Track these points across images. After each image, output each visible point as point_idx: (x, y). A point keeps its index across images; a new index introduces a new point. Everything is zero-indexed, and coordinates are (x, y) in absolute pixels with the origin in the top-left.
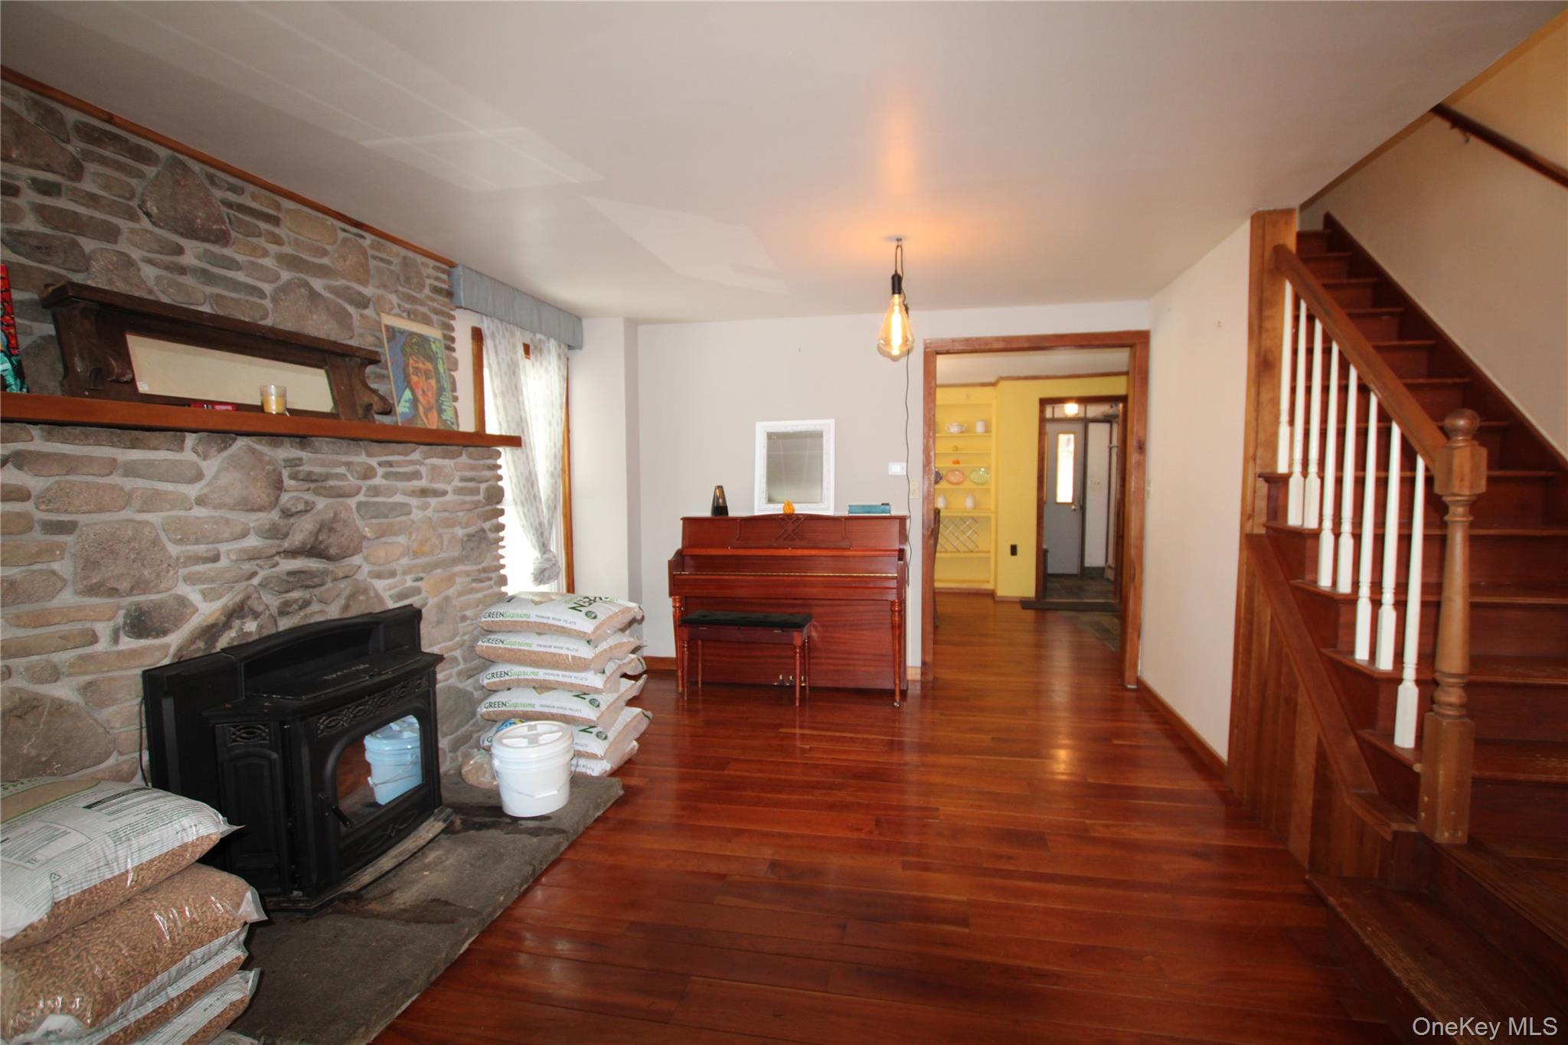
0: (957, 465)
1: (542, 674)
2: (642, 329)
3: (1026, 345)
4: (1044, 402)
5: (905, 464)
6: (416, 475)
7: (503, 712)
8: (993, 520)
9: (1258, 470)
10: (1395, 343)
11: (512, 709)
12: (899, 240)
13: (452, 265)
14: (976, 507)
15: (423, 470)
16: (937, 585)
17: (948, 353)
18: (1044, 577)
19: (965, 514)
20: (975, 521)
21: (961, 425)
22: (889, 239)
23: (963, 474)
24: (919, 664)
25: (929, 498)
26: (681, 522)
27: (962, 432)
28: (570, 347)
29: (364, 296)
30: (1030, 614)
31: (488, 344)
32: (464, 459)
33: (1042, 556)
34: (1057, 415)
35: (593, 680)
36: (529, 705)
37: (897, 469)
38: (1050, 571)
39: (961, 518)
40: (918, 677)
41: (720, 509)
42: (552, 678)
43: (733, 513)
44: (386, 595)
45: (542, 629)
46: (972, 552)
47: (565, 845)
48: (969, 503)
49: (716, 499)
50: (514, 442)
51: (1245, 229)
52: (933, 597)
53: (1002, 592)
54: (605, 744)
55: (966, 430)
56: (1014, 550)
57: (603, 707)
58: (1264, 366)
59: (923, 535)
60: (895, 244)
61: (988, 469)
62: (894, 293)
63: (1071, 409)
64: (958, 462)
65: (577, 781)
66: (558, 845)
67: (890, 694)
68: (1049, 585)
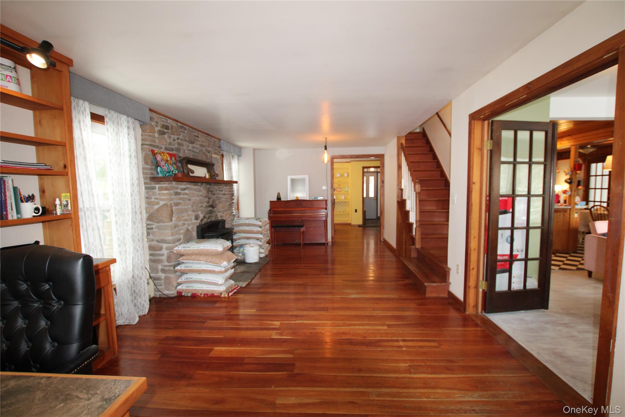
0: (339, 186)
1: (248, 235)
2: (256, 151)
3: (355, 157)
4: (364, 168)
5: (326, 187)
6: (222, 191)
7: (239, 245)
8: (350, 202)
9: (399, 188)
10: (432, 161)
11: (241, 243)
12: (326, 138)
13: (220, 140)
14: (345, 198)
15: (224, 189)
16: (335, 222)
17: (337, 158)
18: (365, 219)
19: (342, 201)
20: (345, 203)
21: (340, 174)
22: (324, 138)
23: (341, 188)
24: (331, 237)
25: (332, 195)
26: (269, 202)
27: (340, 176)
28: (239, 156)
29: (209, 150)
30: (361, 228)
31: (225, 158)
32: (228, 187)
33: (364, 213)
34: (369, 171)
35: (260, 236)
36: (246, 242)
37: (324, 188)
38: (366, 218)
39: (341, 202)
40: (331, 241)
41: (279, 198)
42: (251, 236)
43: (282, 200)
44: (219, 216)
45: (248, 225)
46: (344, 212)
47: (262, 266)
48: (343, 197)
49: (278, 196)
50: (236, 182)
51: (396, 139)
52: (334, 225)
53: (352, 223)
54: (264, 250)
55: (342, 176)
56: (356, 211)
57: (263, 242)
58: (400, 167)
59: (331, 205)
60: (325, 139)
61: (348, 188)
62: (325, 150)
63: (372, 170)
64: (339, 185)
65: (260, 258)
66: (261, 266)
67: (323, 244)
68: (366, 222)
